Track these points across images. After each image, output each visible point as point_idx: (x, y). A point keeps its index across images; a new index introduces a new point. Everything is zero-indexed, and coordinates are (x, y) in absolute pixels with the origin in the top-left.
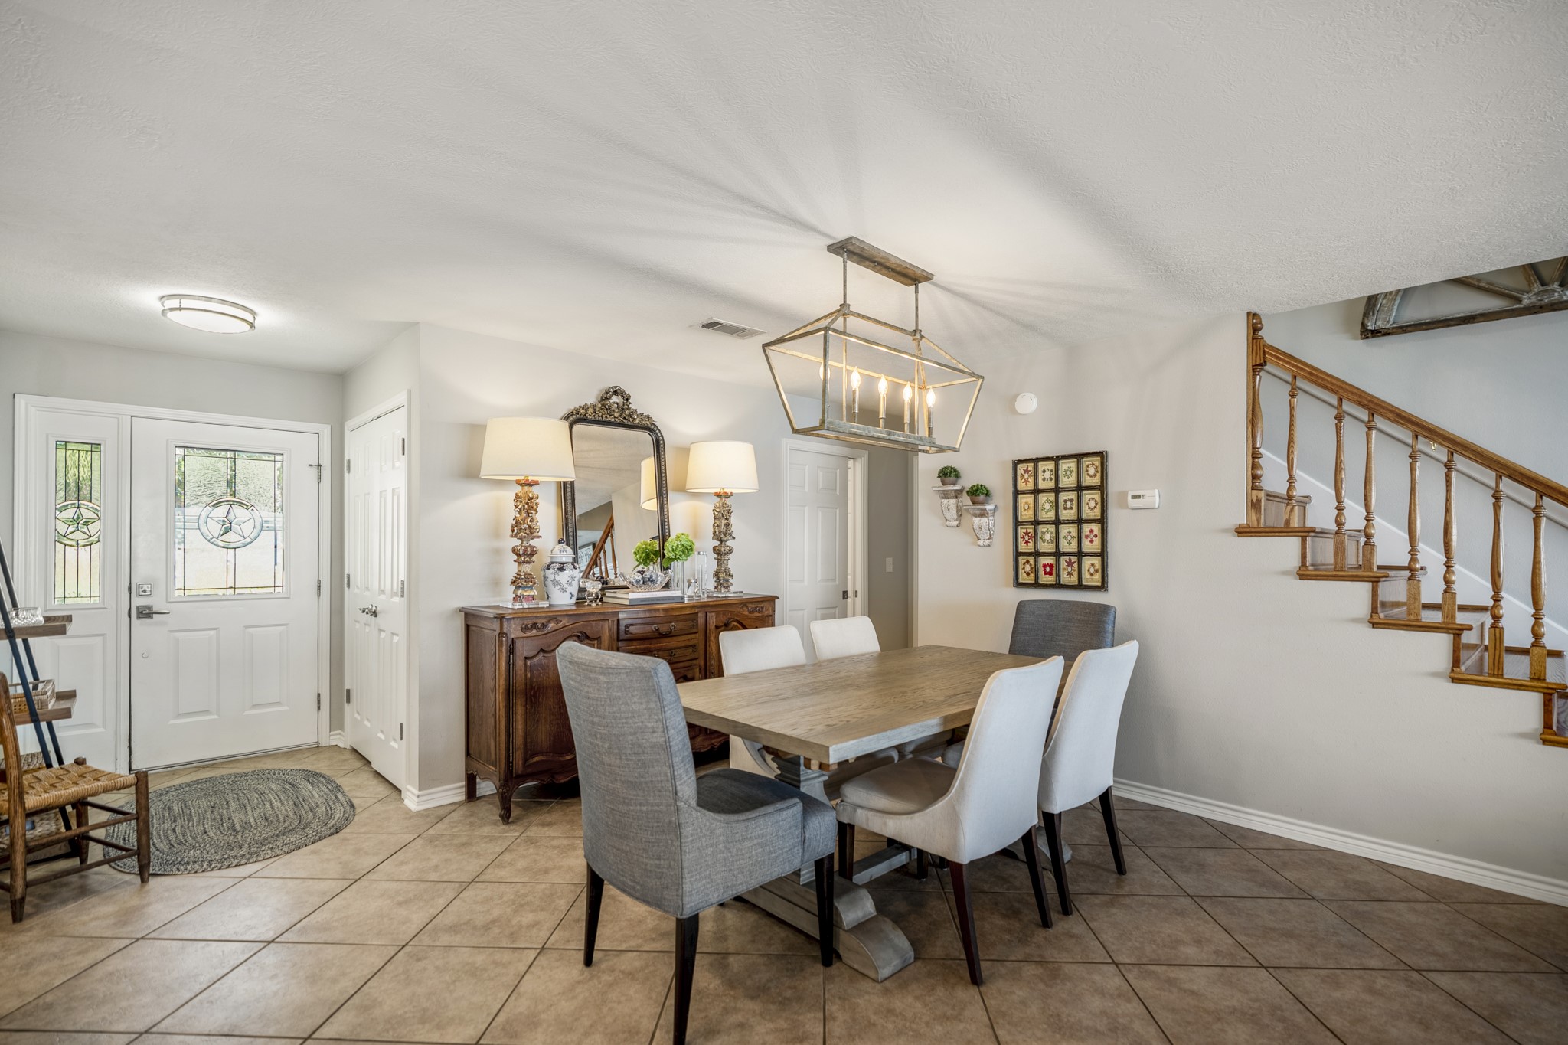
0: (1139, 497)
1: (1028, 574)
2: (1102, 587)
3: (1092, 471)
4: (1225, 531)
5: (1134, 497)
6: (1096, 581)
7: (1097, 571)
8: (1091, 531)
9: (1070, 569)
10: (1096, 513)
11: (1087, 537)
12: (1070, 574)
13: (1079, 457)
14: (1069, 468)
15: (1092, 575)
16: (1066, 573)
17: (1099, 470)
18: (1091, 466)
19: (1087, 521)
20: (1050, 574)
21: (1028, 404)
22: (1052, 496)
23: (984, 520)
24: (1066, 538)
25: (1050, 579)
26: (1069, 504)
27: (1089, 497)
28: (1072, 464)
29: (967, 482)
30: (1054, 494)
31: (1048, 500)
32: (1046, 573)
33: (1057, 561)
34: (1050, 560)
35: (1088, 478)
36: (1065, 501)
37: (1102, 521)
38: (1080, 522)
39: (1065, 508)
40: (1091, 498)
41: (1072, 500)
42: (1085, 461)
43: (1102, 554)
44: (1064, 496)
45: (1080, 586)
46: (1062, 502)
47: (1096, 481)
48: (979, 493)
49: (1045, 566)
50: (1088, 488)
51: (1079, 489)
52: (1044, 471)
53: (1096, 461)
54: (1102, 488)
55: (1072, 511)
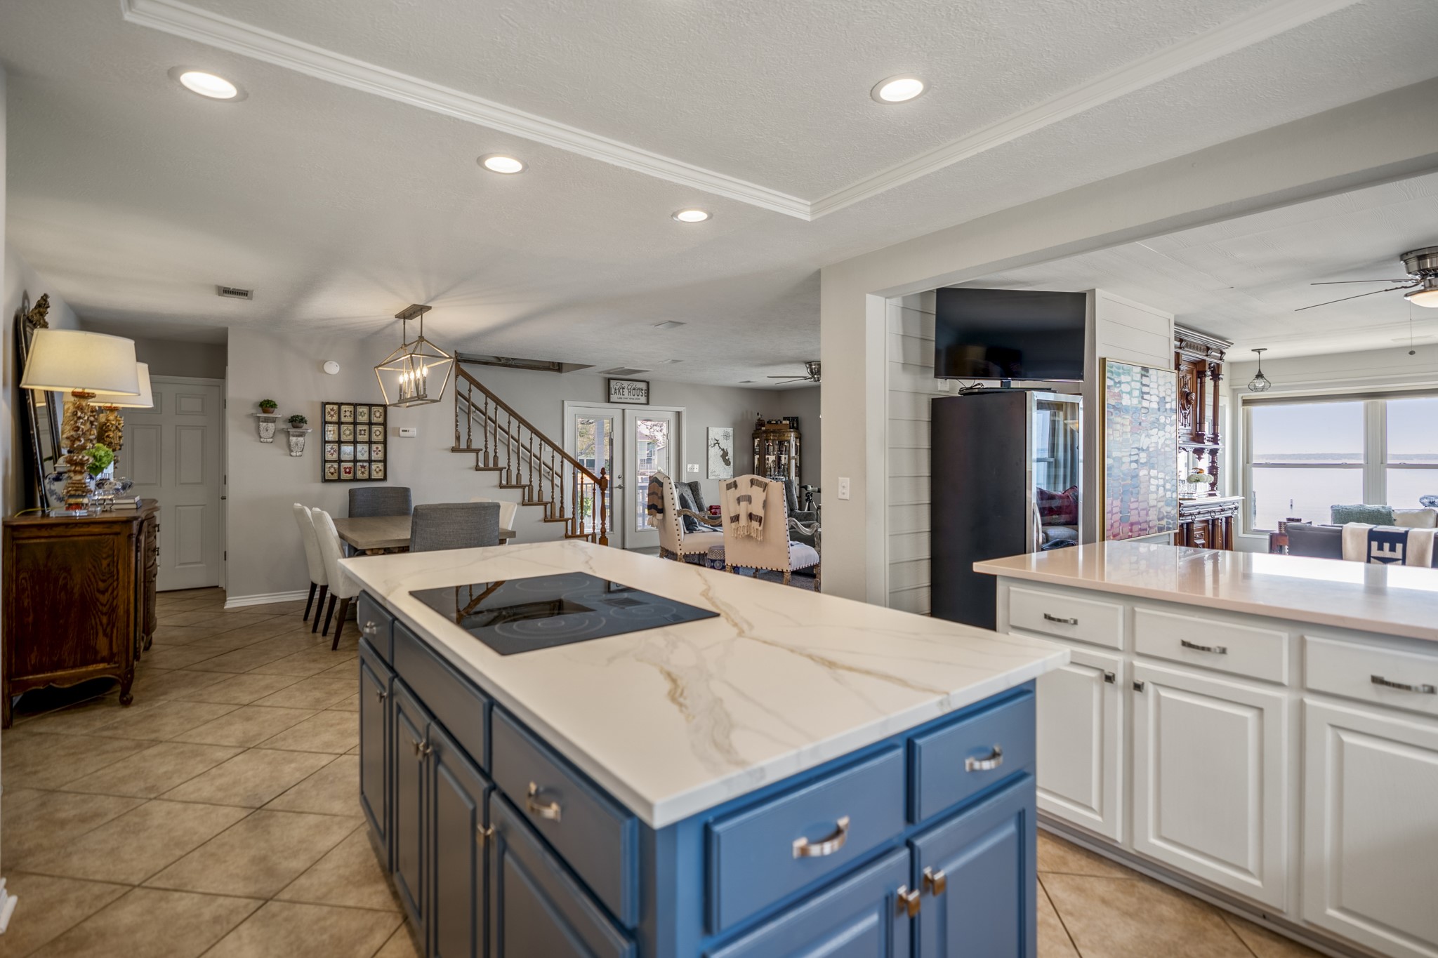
0: (406, 431)
1: (332, 474)
2: (385, 478)
3: (378, 414)
4: (447, 449)
5: (403, 431)
6: (381, 475)
7: (380, 470)
8: (377, 448)
9: (363, 470)
10: (381, 438)
11: (374, 451)
12: (363, 473)
13: (370, 406)
14: (363, 411)
15: (377, 472)
16: (360, 472)
17: (383, 414)
18: (377, 412)
19: (375, 443)
20: (349, 473)
21: (333, 368)
22: (351, 427)
23: (301, 439)
24: (361, 452)
25: (350, 476)
26: (363, 432)
27: (376, 429)
28: (365, 410)
29: (282, 413)
30: (352, 426)
31: (347, 429)
32: (346, 473)
33: (355, 466)
34: (351, 465)
35: (375, 418)
36: (360, 430)
37: (385, 443)
38: (370, 442)
39: (360, 434)
40: (377, 432)
41: (365, 430)
42: (374, 409)
43: (385, 461)
44: (359, 427)
45: (370, 479)
46: (358, 431)
47: (381, 420)
48: (297, 421)
49: (345, 468)
50: (376, 424)
51: (370, 424)
52: (345, 411)
53: (381, 409)
54: (384, 424)
55: (365, 436)
